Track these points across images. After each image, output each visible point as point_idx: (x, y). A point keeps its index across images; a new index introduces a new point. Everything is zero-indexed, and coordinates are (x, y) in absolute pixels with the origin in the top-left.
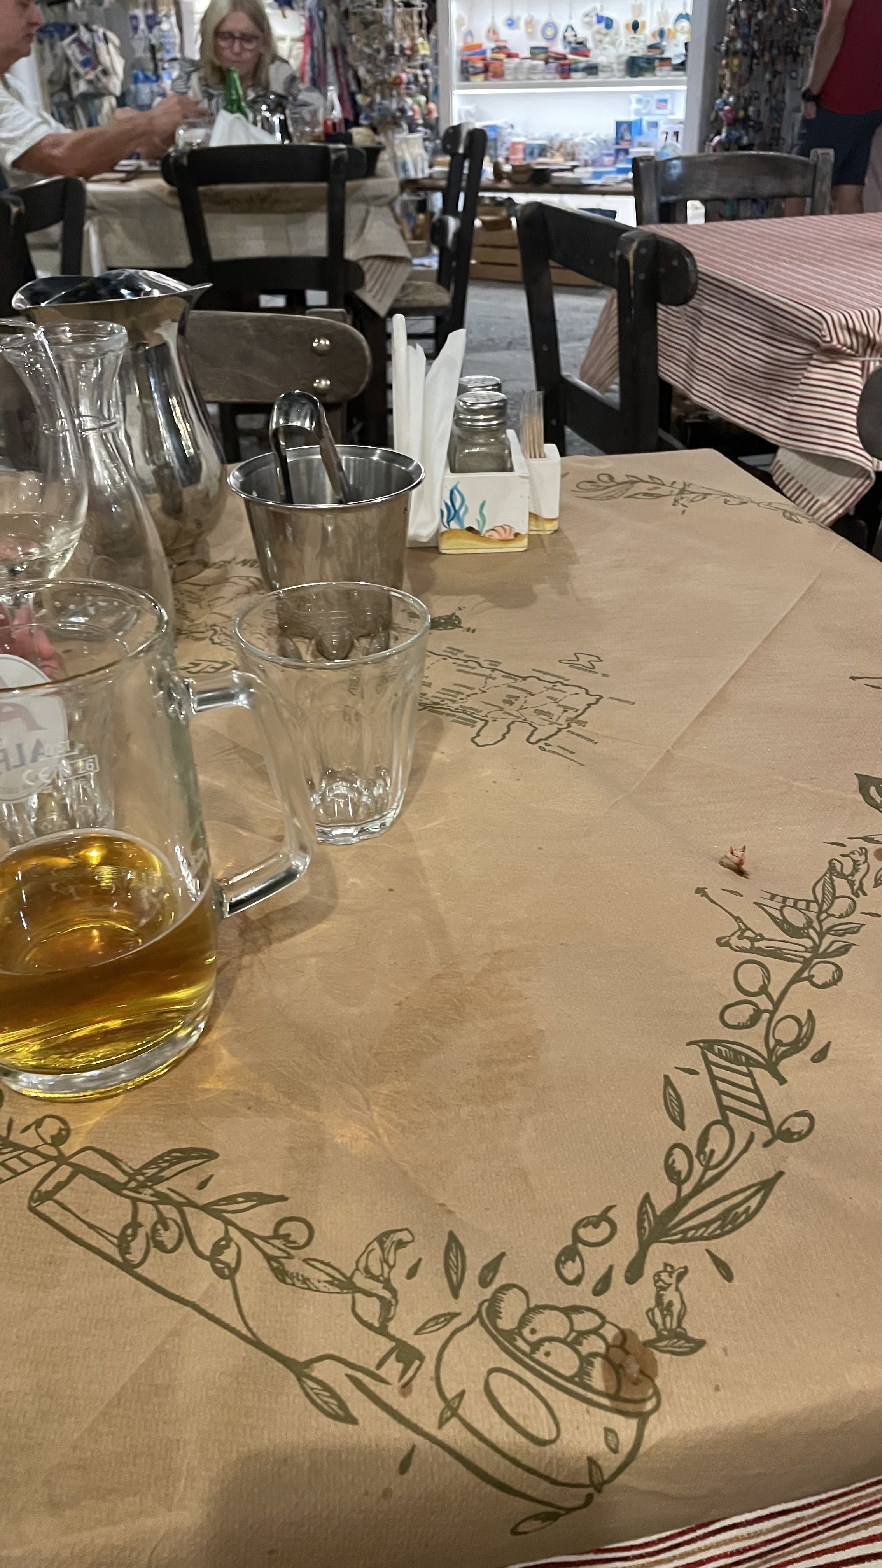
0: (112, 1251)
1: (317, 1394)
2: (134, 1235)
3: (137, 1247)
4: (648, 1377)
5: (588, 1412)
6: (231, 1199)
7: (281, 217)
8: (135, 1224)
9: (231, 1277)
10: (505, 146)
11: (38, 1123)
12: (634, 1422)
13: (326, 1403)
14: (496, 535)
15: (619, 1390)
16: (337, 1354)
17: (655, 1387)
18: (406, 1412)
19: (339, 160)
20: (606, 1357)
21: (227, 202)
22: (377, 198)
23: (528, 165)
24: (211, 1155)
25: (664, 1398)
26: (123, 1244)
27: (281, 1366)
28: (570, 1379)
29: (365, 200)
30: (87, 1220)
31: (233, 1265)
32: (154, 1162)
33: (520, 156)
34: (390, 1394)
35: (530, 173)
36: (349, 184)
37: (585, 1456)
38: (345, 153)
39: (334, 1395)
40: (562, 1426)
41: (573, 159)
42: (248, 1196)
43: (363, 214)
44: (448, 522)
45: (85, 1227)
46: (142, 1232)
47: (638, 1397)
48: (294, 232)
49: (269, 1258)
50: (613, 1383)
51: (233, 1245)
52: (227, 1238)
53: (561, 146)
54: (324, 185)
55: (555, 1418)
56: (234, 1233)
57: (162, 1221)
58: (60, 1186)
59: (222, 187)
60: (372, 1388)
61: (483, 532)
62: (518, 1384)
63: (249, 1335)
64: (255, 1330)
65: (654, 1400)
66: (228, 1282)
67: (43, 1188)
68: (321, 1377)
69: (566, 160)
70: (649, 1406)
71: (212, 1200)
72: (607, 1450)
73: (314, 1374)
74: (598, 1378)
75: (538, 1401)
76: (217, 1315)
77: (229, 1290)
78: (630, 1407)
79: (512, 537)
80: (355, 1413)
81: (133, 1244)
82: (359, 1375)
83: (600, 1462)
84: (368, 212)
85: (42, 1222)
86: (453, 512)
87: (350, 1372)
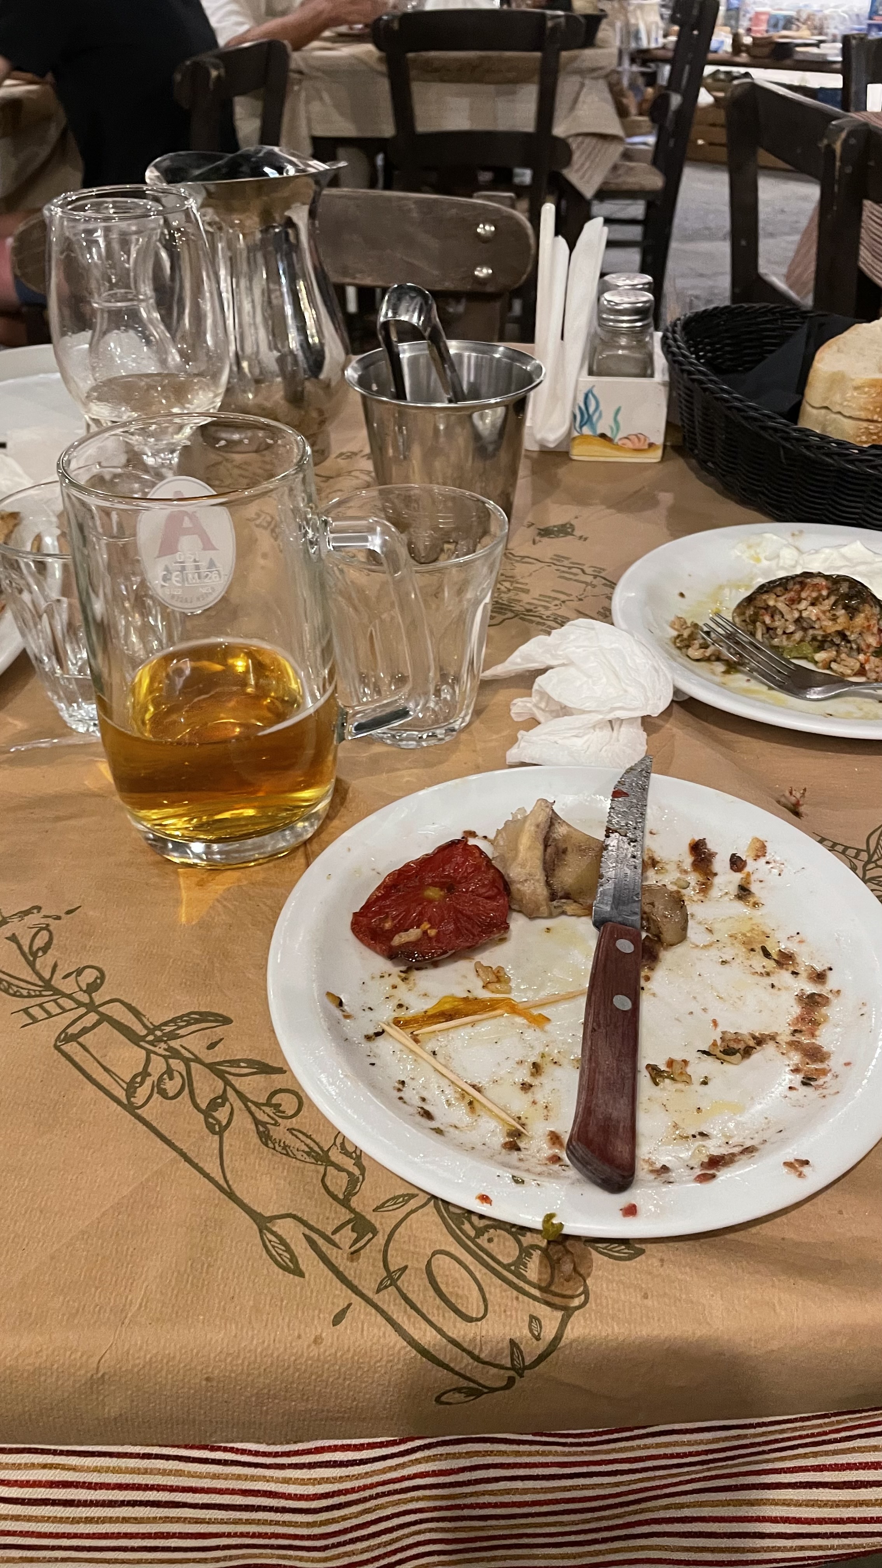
0: (121, 1095)
1: (274, 1247)
2: (142, 1083)
3: (142, 1093)
4: (581, 1275)
5: (517, 1298)
6: (234, 1063)
7: (492, 88)
8: (145, 1074)
9: (221, 1134)
10: (748, 16)
11: (79, 972)
12: (559, 1314)
13: (280, 1255)
14: (629, 444)
15: (551, 1283)
16: (299, 1215)
17: (585, 1286)
18: (350, 1274)
19: (555, 28)
20: (545, 1252)
21: (436, 70)
22: (593, 70)
23: (770, 38)
24: (227, 1021)
25: (592, 1296)
26: (131, 1088)
27: (247, 1217)
28: (506, 1267)
29: (581, 72)
30: (104, 1064)
31: (224, 1123)
32: (174, 1020)
33: (764, 27)
34: (339, 1258)
35: (773, 46)
36: (564, 54)
37: (508, 1338)
38: (562, 20)
39: (288, 1249)
40: (490, 1308)
41: (820, 34)
42: (251, 1063)
43: (576, 88)
44: (581, 427)
45: (101, 1070)
46: (149, 1082)
47: (569, 1293)
48: (501, 104)
49: (257, 1122)
50: (546, 1276)
51: (227, 1104)
52: (224, 1097)
53: (809, 18)
54: (538, 54)
55: (485, 1300)
56: (230, 1093)
57: (170, 1072)
58: (85, 1031)
59: (433, 54)
60: (324, 1249)
61: (616, 440)
62: (457, 1266)
63: (225, 1186)
64: (231, 1183)
65: (583, 1297)
66: (217, 1137)
67: (70, 1031)
68: (280, 1232)
69: (813, 34)
70: (576, 1302)
71: (218, 1060)
72: (530, 1335)
73: (274, 1229)
74: (533, 1269)
75: (473, 1283)
76: (201, 1165)
77: (216, 1145)
78: (557, 1300)
79: (646, 447)
80: (303, 1267)
81: (139, 1090)
82: (315, 1236)
83: (522, 1347)
84: (582, 85)
85: (63, 1059)
86: (586, 416)
87: (307, 1232)
